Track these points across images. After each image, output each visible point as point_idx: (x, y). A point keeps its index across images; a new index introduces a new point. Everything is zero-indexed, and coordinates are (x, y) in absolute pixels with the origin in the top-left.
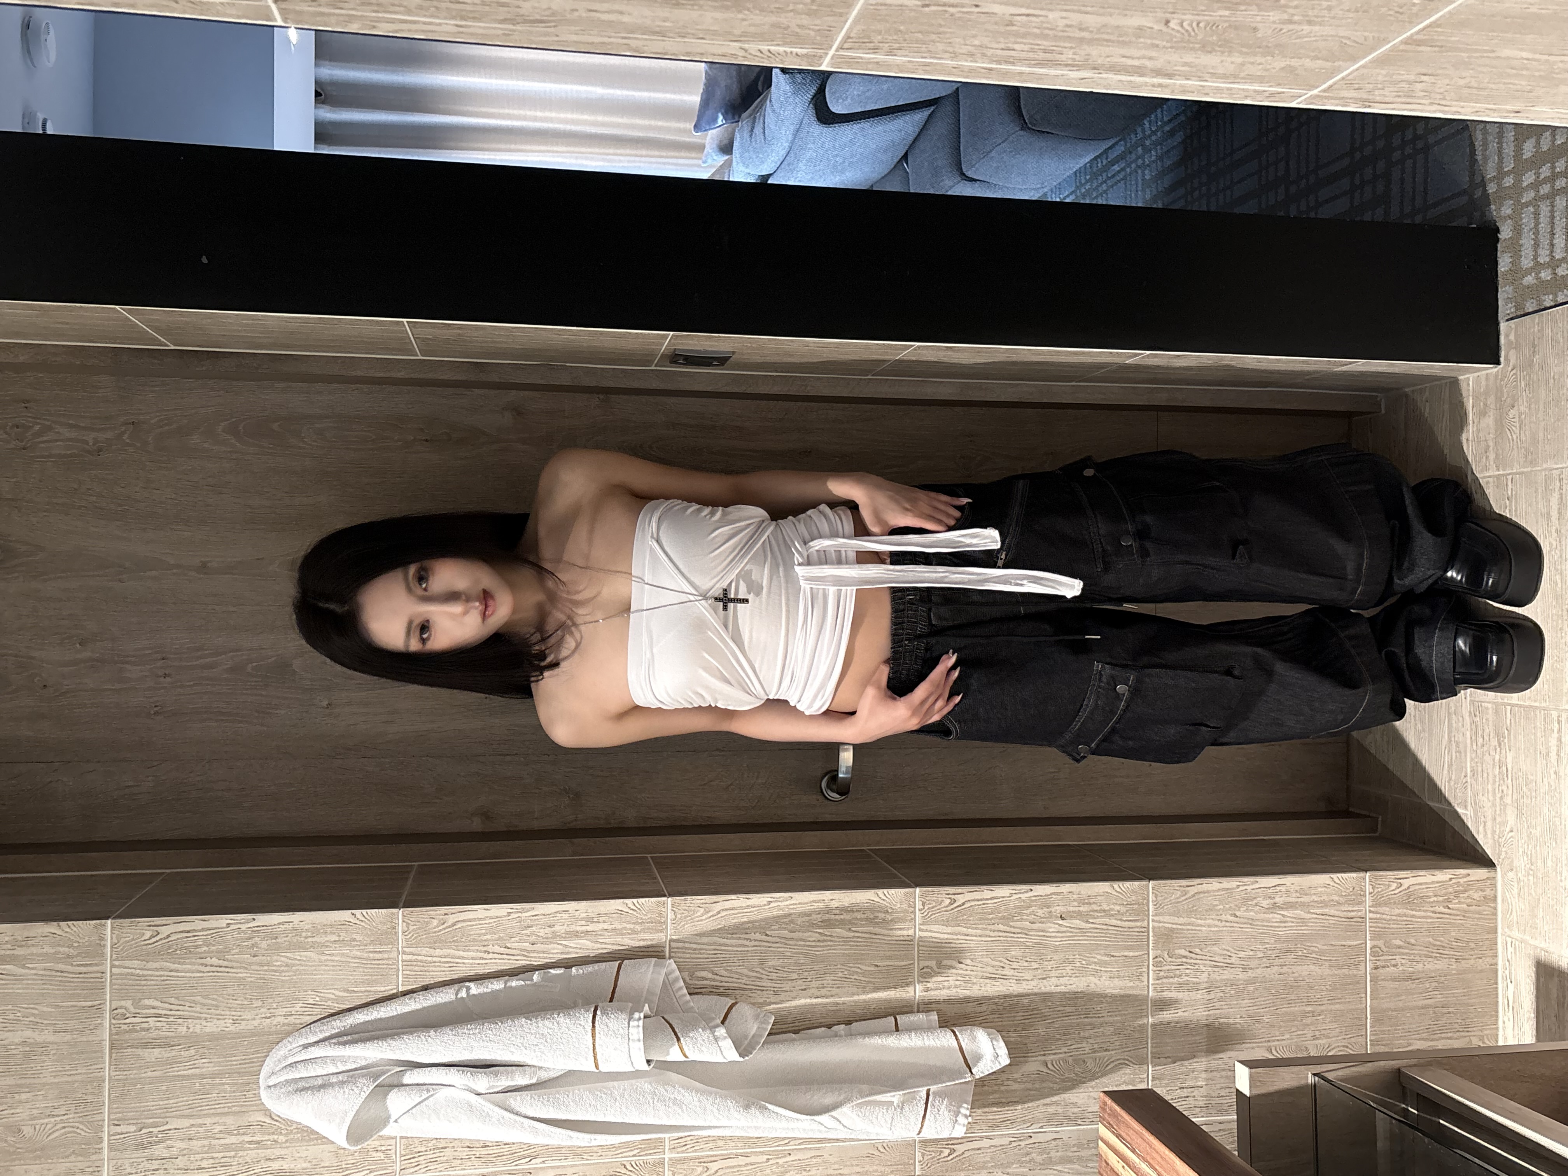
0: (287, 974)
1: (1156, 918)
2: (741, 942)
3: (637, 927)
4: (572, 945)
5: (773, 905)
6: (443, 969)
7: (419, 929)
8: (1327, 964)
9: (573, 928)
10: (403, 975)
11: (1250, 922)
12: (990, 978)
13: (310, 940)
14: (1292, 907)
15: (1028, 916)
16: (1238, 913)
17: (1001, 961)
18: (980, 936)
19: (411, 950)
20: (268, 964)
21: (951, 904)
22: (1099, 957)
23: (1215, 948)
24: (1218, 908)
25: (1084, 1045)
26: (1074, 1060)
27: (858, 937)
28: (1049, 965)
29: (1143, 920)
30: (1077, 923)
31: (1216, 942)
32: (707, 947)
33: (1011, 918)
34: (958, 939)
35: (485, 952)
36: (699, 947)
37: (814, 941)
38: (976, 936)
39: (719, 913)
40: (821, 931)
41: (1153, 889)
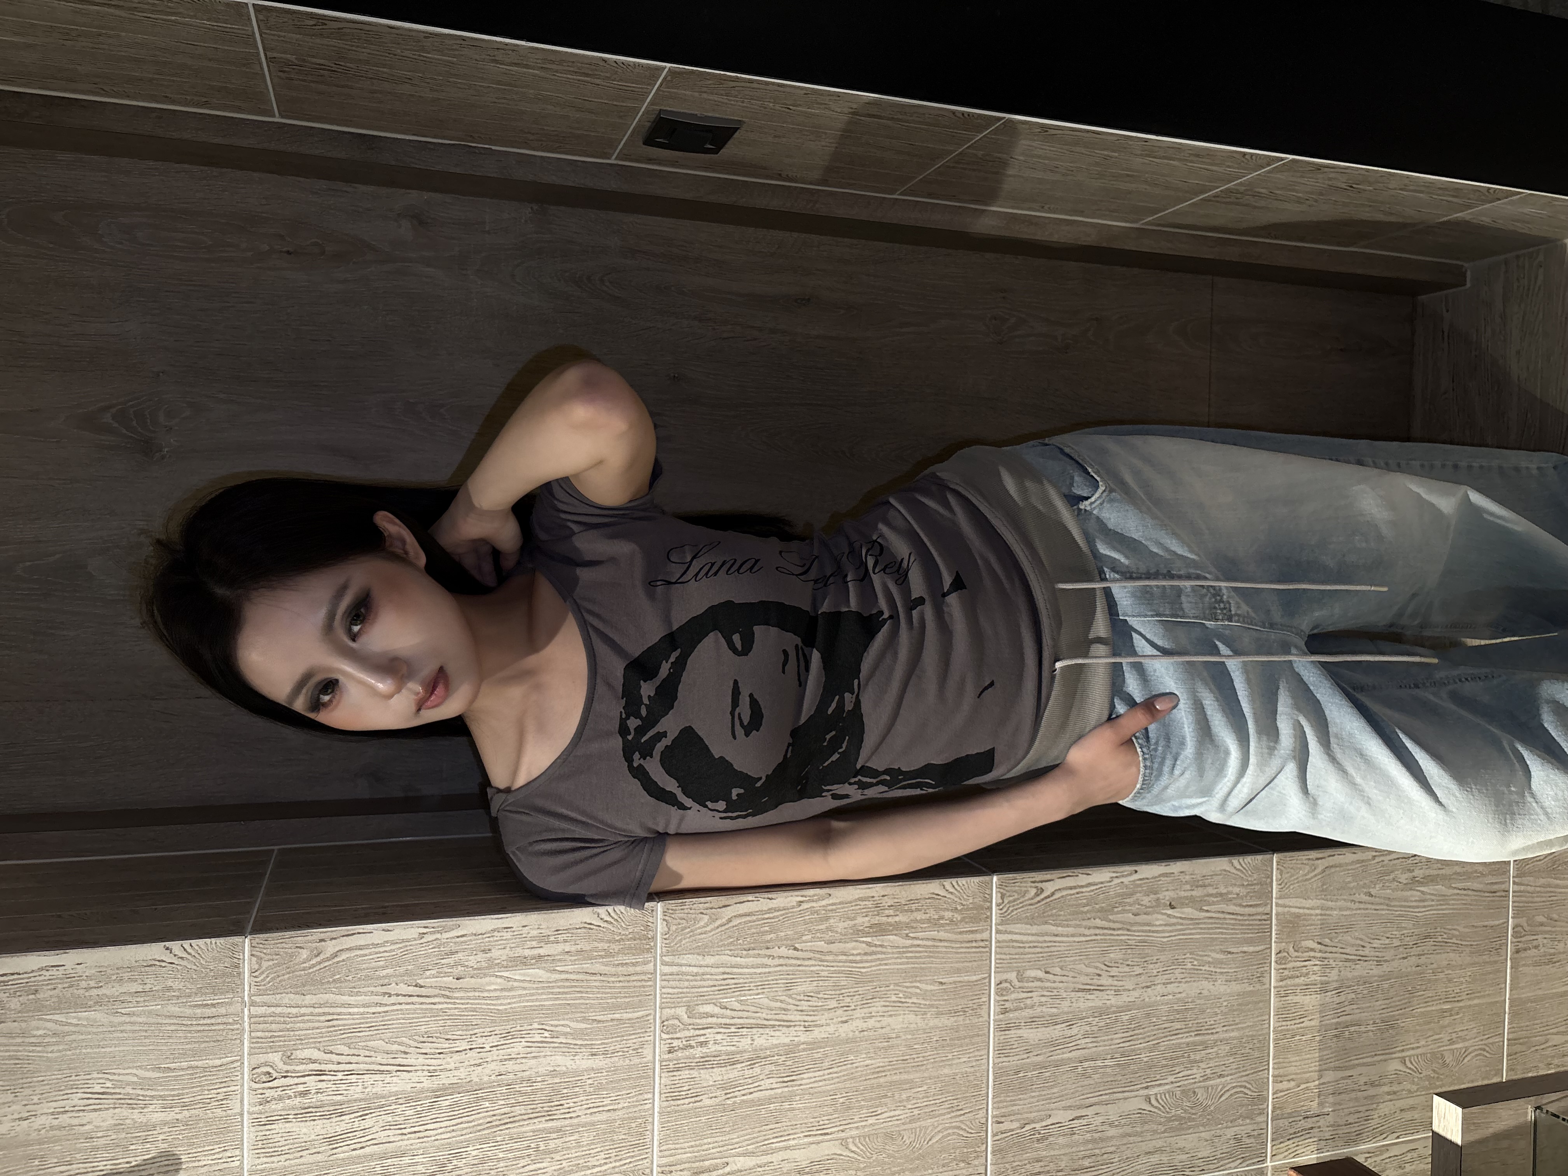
0: (56, 1048)
1: (1280, 902)
2: (759, 961)
3: (613, 946)
4: (517, 977)
5: (805, 906)
6: (317, 1025)
7: (278, 965)
8: (1468, 950)
9: (519, 952)
10: (251, 1038)
11: (1387, 902)
12: (1083, 990)
13: (94, 992)
14: (1432, 881)
15: (1131, 905)
16: (1373, 892)
17: (1096, 968)
18: (1073, 936)
19: (265, 998)
20: (23, 1034)
21: (1037, 895)
22: (1214, 955)
23: (1348, 938)
24: (1352, 885)
25: (1195, 1071)
26: (1183, 1092)
27: (918, 946)
28: (1154, 969)
29: (1266, 905)
30: (1189, 912)
31: (1349, 928)
32: (713, 970)
33: (1111, 910)
34: (1045, 942)
35: (385, 994)
36: (701, 970)
37: (859, 954)
38: (1067, 936)
39: (730, 920)
40: (869, 939)
41: (1278, 862)
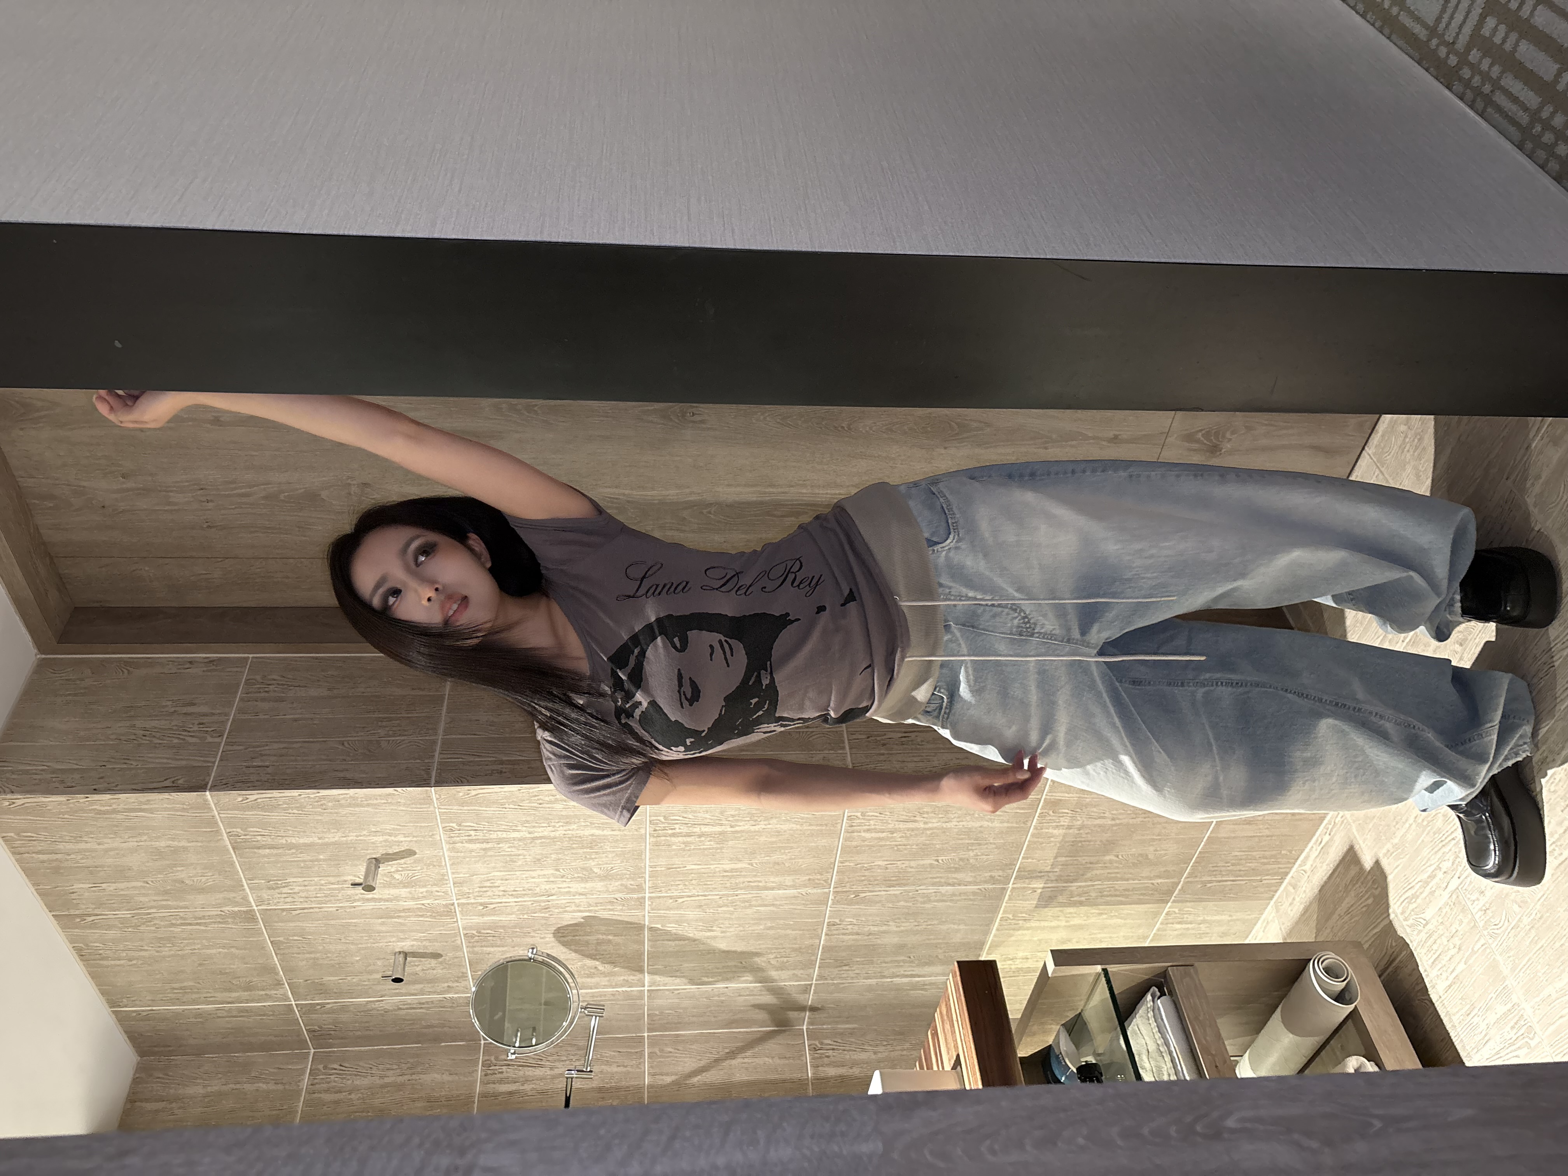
0: (352, 818)
19: (445, 807)
20: (337, 814)
25: (970, 853)
26: (960, 859)
35: (503, 808)
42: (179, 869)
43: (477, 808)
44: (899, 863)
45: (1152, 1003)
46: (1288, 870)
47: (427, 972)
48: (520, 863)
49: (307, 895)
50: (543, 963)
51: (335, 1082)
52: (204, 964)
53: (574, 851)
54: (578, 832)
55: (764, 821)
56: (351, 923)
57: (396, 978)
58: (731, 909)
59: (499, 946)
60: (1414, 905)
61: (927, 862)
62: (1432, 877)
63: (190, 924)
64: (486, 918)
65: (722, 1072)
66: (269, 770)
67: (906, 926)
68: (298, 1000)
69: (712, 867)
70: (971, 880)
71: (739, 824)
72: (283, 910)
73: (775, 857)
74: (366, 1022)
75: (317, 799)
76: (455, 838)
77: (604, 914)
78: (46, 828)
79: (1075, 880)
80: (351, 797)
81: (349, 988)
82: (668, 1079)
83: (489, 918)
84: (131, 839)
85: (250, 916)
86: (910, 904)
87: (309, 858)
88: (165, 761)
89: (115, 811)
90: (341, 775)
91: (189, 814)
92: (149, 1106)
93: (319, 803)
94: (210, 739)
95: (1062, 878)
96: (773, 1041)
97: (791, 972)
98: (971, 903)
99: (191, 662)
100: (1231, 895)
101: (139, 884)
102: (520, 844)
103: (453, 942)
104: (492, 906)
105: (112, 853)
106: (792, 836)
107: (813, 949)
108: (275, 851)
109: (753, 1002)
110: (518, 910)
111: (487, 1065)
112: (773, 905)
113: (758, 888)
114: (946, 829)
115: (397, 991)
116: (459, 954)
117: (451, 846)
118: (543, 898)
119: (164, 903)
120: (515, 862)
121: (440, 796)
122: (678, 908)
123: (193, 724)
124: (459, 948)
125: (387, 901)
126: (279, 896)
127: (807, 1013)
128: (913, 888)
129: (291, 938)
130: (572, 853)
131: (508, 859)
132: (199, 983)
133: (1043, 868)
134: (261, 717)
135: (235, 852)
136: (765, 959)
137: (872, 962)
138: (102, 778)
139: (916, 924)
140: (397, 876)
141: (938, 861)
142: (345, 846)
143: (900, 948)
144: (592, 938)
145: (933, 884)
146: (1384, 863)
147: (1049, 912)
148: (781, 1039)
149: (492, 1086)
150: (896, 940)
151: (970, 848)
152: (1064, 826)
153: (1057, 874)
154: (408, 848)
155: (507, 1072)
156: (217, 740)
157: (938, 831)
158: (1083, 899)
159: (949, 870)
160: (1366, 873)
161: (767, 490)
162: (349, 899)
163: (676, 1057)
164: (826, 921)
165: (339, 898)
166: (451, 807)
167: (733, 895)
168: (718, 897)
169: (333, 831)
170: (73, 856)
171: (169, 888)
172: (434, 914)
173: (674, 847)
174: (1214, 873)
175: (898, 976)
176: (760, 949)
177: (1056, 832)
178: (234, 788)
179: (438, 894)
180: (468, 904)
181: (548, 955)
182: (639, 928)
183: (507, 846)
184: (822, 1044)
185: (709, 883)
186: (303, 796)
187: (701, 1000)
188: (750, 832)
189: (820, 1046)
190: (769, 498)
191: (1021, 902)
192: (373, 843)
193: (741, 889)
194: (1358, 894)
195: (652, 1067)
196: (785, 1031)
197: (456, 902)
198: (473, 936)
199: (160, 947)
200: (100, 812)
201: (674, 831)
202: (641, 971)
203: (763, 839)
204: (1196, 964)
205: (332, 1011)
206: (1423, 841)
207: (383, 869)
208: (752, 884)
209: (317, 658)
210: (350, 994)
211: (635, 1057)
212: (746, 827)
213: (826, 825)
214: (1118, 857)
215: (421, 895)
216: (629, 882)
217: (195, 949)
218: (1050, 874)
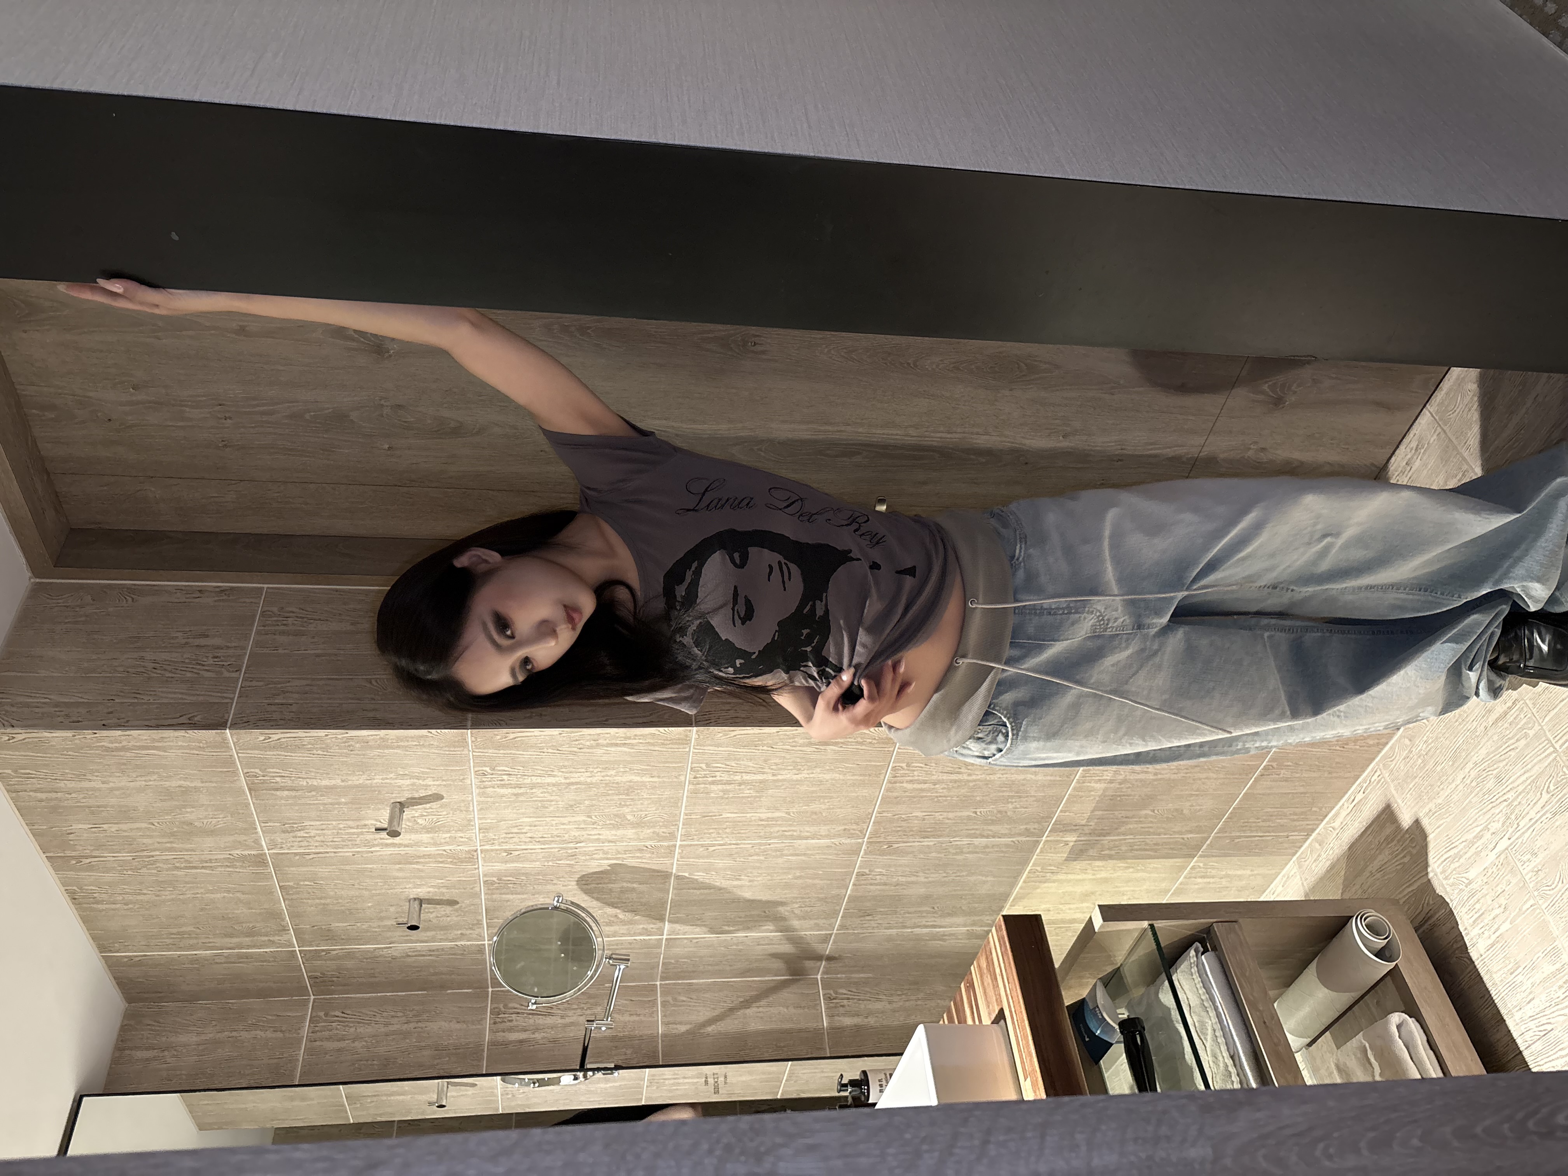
0: (380, 760)
2: (750, 751)
4: (612, 750)
10: (474, 762)
13: (395, 744)
19: (480, 750)
20: (363, 755)
25: (1010, 805)
26: (999, 811)
35: (541, 752)
36: (716, 752)
42: (188, 810)
43: (513, 752)
44: (937, 814)
45: (1195, 959)
46: (1315, 827)
47: (441, 919)
48: (552, 808)
49: (324, 840)
50: (567, 911)
51: (337, 1029)
52: (206, 909)
53: (609, 798)
54: (616, 778)
55: (808, 770)
56: (367, 868)
57: (411, 926)
58: (762, 858)
59: (519, 894)
60: (1457, 864)
61: (966, 813)
62: (1479, 837)
63: (195, 868)
64: (508, 865)
65: (736, 1022)
66: (294, 708)
67: (934, 877)
68: (302, 946)
69: (748, 815)
70: (1007, 832)
71: (781, 772)
72: (296, 854)
73: (815, 807)
74: (372, 969)
75: (344, 740)
76: (487, 783)
77: (631, 862)
78: (47, 765)
79: (1108, 834)
80: (381, 738)
81: (357, 934)
82: (683, 1028)
83: (512, 865)
84: (139, 778)
85: (260, 861)
86: (942, 855)
87: (330, 801)
88: (180, 696)
89: (124, 749)
90: (371, 714)
91: (204, 753)
92: (139, 1054)
93: (347, 744)
94: (226, 674)
95: (1096, 832)
96: (789, 990)
97: (812, 922)
98: (1002, 855)
99: (200, 591)
100: (1257, 851)
101: (144, 825)
102: (554, 789)
103: (472, 889)
104: (517, 853)
105: (117, 793)
106: (834, 785)
107: (839, 898)
108: (293, 793)
109: (774, 951)
110: (543, 857)
111: (496, 1012)
112: (804, 854)
113: (792, 837)
114: (989, 781)
115: (408, 938)
116: (477, 901)
117: (481, 791)
118: (572, 845)
119: (168, 845)
120: (547, 808)
121: (476, 738)
122: (707, 857)
123: (207, 657)
124: (477, 895)
125: (408, 846)
126: (293, 839)
127: (824, 963)
128: (947, 839)
129: (302, 883)
130: (607, 800)
131: (540, 805)
132: (198, 928)
133: (1078, 821)
134: (281, 651)
135: (251, 795)
136: (788, 908)
137: (896, 912)
138: (111, 713)
139: (945, 875)
140: (420, 821)
141: (976, 813)
142: (369, 789)
143: (927, 898)
144: (616, 886)
145: (968, 836)
146: (1425, 823)
147: (1078, 865)
148: (794, 988)
149: (502, 1034)
150: (922, 891)
151: (1010, 800)
152: (1106, 780)
153: (1092, 827)
154: (436, 792)
155: (516, 1021)
156: (234, 675)
157: (981, 783)
158: (1113, 852)
159: (986, 822)
160: (1404, 831)
161: (822, 428)
162: (367, 844)
163: (690, 1006)
164: (856, 871)
165: (357, 842)
166: (486, 751)
167: (765, 844)
168: (751, 846)
169: (358, 773)
170: (73, 795)
171: (175, 829)
172: (455, 861)
173: (712, 795)
174: (1244, 828)
175: (919, 927)
176: (786, 898)
177: (1097, 786)
178: (257, 727)
179: (462, 840)
180: (492, 850)
181: (572, 903)
182: (665, 876)
183: (541, 791)
184: (836, 993)
185: (742, 831)
186: (329, 736)
187: (719, 948)
188: (792, 780)
189: (834, 995)
190: (824, 436)
191: (1052, 855)
192: (399, 787)
193: (775, 838)
194: (1394, 852)
195: (665, 1016)
196: (799, 980)
197: (479, 848)
198: (493, 883)
199: (159, 891)
200: (107, 749)
201: (714, 779)
202: (662, 919)
203: (804, 788)
204: (1240, 920)
205: (338, 958)
206: (1470, 802)
207: (408, 813)
208: (786, 833)
209: (337, 590)
210: (358, 940)
211: (647, 1005)
212: (788, 776)
213: (870, 775)
214: (1153, 811)
215: (443, 841)
216: (662, 830)
217: (198, 893)
218: (1085, 828)
